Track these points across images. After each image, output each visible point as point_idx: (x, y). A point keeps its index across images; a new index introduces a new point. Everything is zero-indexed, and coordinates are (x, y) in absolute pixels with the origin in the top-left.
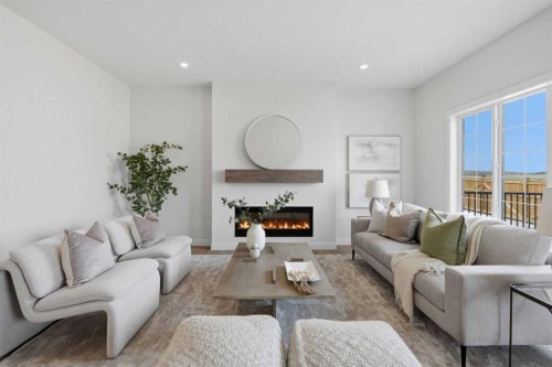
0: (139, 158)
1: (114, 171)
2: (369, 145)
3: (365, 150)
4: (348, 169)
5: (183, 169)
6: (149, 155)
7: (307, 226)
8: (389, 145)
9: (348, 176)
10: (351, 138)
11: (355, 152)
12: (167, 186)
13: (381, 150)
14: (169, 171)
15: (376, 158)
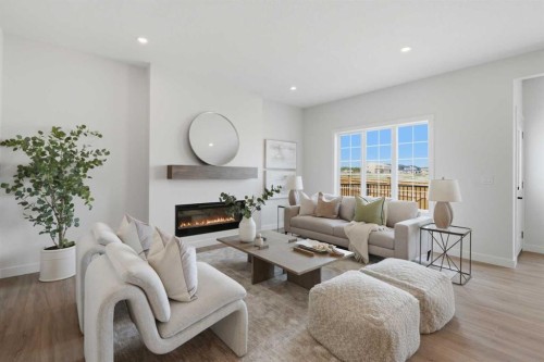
2: (279, 147)
3: (277, 152)
4: (265, 167)
8: (290, 149)
9: (265, 172)
10: (268, 142)
11: (271, 153)
13: (286, 152)
15: (283, 159)
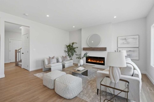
0: (70, 45)
1: (65, 48)
2: (125, 39)
3: (124, 41)
4: (118, 47)
5: (77, 48)
6: (71, 45)
7: (103, 62)
8: (134, 38)
9: (118, 49)
10: (118, 38)
12: (75, 51)
13: (130, 40)
14: (75, 48)
15: (128, 43)
